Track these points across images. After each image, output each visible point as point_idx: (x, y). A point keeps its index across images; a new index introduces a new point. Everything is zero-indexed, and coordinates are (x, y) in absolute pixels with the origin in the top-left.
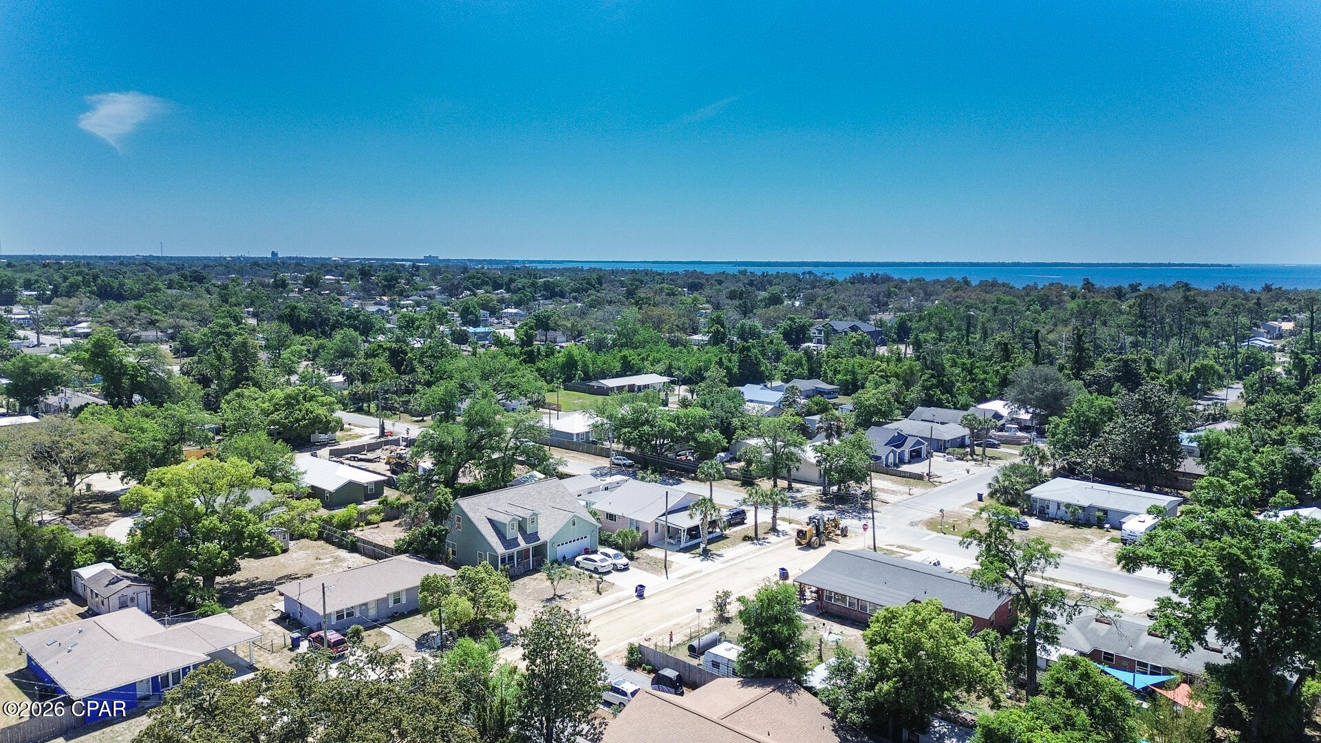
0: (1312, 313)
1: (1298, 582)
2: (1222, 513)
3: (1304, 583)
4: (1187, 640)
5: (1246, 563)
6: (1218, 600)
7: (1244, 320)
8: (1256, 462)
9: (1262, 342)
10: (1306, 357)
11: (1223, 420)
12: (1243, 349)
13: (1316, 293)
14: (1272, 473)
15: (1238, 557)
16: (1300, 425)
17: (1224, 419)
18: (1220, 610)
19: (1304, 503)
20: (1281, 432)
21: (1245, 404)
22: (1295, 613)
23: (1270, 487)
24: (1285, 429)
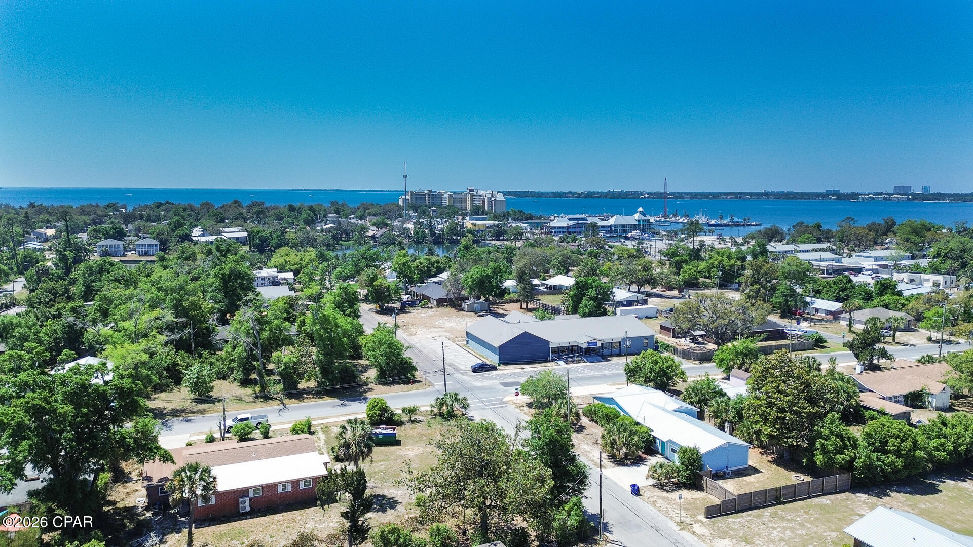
0: (67, 221)
1: (85, 410)
2: (23, 376)
3: (89, 410)
4: (10, 480)
5: (46, 408)
6: (30, 442)
7: (17, 229)
8: (43, 333)
9: (34, 245)
10: (67, 253)
11: (14, 307)
12: (20, 250)
13: (67, 207)
14: (56, 339)
15: (40, 405)
16: (70, 301)
17: (14, 305)
18: (33, 449)
19: (81, 355)
20: (58, 309)
21: (28, 292)
22: (86, 433)
23: (56, 349)
24: (60, 306)
